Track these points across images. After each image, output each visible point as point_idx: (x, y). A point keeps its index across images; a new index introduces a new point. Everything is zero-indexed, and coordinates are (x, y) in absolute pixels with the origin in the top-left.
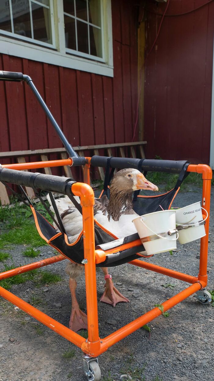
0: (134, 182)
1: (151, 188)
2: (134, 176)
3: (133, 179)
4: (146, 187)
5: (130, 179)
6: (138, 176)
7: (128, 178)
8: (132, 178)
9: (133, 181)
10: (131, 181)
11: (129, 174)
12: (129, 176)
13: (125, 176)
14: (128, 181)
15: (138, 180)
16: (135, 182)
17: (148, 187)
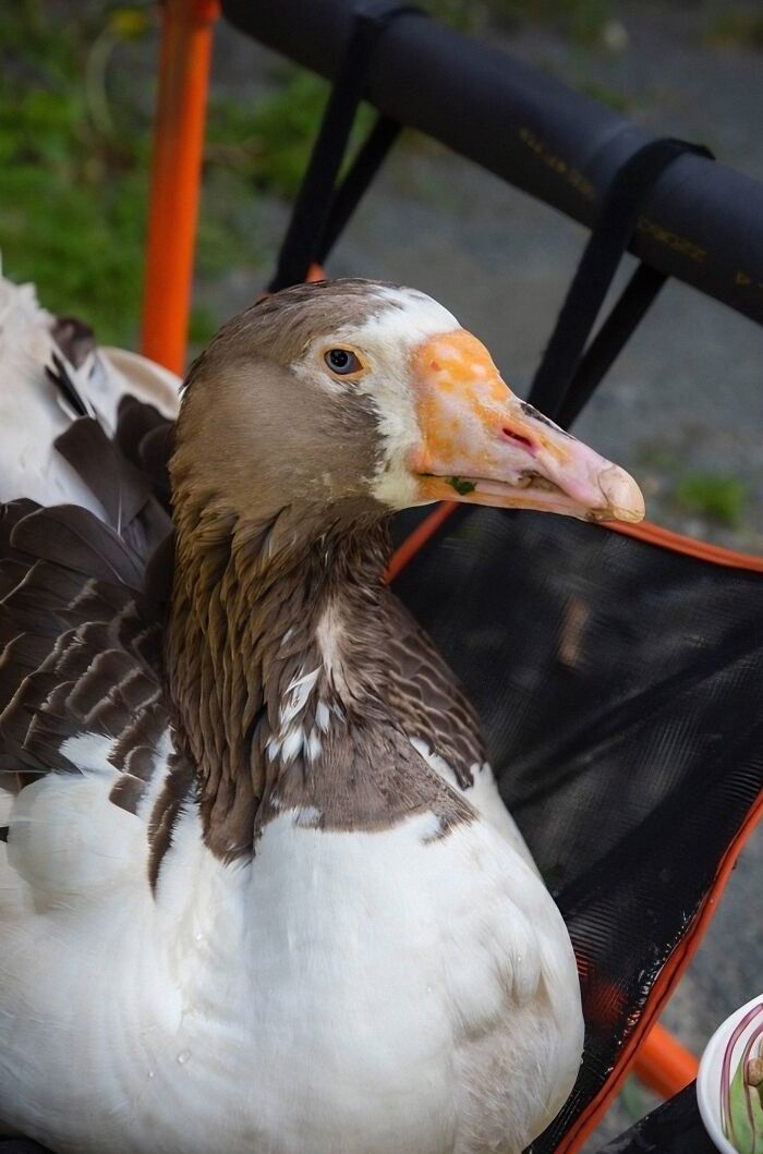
0: (383, 428)
1: (555, 487)
2: (381, 360)
3: (378, 400)
4: (514, 479)
5: (350, 394)
6: (420, 365)
7: (330, 383)
8: (366, 385)
9: (373, 420)
10: (362, 420)
11: (332, 341)
12: (341, 360)
13: (301, 370)
14: (329, 420)
15: (424, 406)
16: (399, 427)
17: (533, 479)
